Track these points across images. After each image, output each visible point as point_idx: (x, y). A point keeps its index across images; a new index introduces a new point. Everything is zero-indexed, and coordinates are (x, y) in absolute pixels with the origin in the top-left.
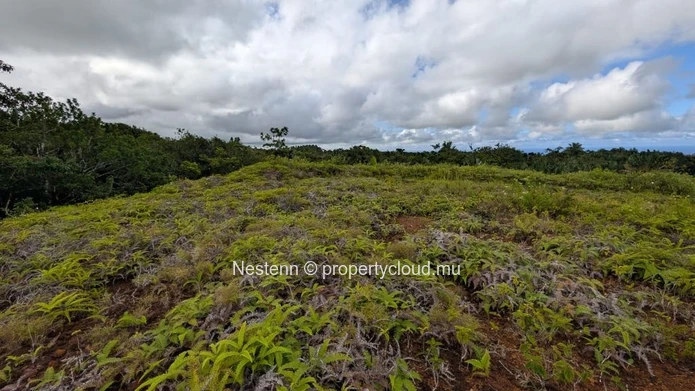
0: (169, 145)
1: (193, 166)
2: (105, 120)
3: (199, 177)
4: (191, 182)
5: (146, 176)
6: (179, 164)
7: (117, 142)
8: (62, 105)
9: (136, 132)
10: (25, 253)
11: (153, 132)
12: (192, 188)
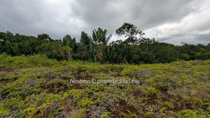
0: (177, 48)
1: (187, 56)
2: (160, 42)
3: (189, 60)
4: (185, 62)
5: (169, 58)
6: (180, 54)
7: (162, 48)
8: (152, 40)
9: (167, 44)
10: (143, 73)
11: (172, 44)
12: (186, 64)
